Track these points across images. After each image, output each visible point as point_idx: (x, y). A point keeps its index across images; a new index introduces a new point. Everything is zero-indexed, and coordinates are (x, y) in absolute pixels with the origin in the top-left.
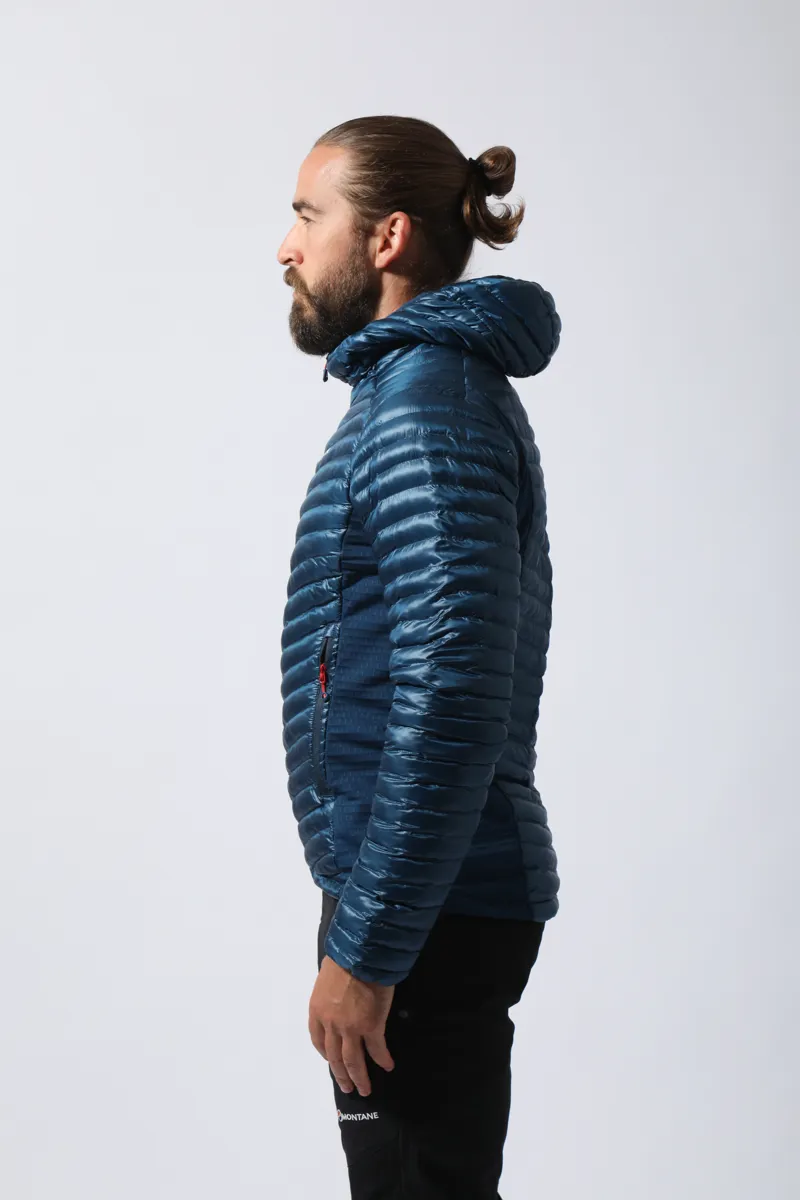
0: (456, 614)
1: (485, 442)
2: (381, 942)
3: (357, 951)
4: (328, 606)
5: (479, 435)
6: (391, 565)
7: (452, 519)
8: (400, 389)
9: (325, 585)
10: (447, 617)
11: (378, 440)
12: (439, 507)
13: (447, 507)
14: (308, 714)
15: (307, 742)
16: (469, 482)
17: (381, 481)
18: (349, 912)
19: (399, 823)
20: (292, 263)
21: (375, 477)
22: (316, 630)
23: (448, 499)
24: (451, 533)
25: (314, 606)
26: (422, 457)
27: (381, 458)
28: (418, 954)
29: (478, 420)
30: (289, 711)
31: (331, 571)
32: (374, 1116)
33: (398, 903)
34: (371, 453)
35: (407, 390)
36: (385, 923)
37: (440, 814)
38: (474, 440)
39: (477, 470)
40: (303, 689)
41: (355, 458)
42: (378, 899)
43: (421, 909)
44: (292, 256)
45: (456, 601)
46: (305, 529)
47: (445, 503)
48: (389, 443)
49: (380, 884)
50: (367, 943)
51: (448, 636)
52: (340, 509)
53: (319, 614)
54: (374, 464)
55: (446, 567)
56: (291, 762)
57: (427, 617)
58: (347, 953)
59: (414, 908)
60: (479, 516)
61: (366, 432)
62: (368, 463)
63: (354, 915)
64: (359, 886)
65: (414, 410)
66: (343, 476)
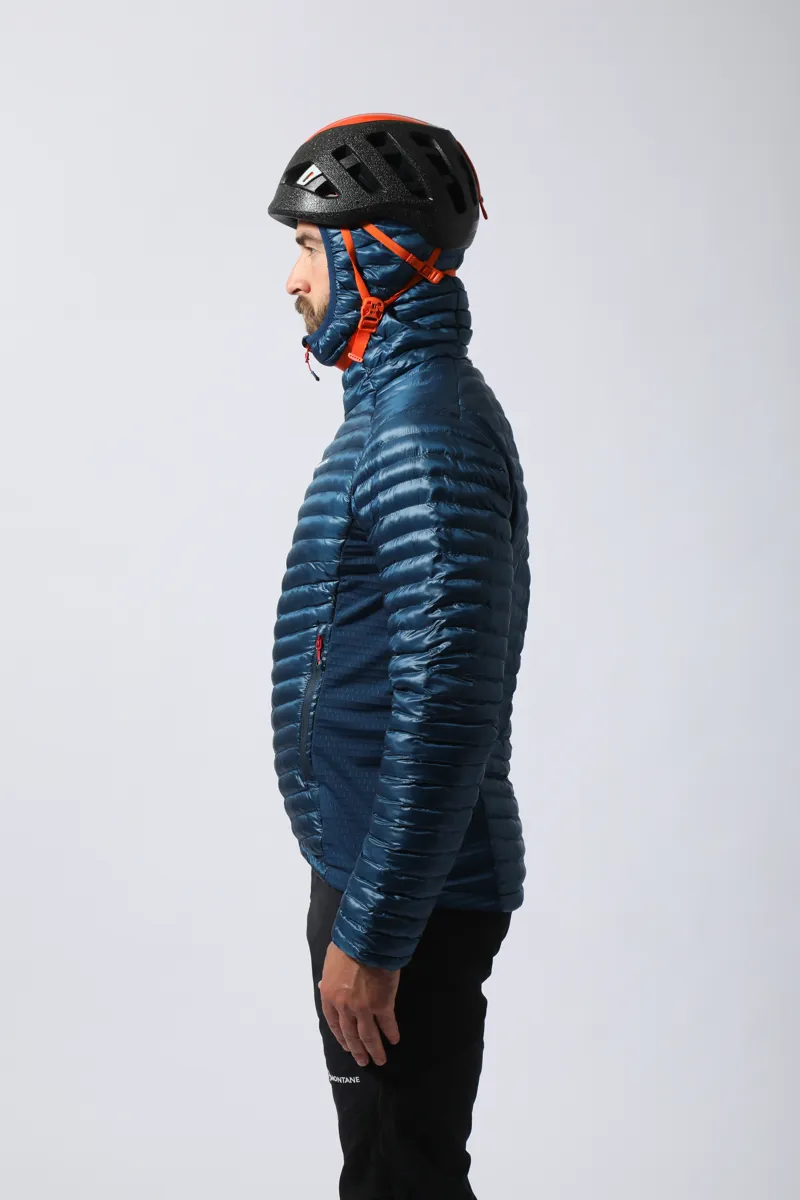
0: (451, 623)
1: (480, 461)
2: (383, 931)
3: (362, 939)
4: (322, 608)
5: (473, 453)
6: (391, 576)
7: (449, 535)
8: (400, 409)
9: (321, 588)
10: (442, 627)
11: (379, 459)
12: (436, 524)
13: (445, 524)
14: (296, 705)
15: (293, 730)
16: (463, 501)
17: (382, 498)
18: (354, 903)
19: (397, 820)
20: (301, 293)
21: (377, 495)
22: (308, 628)
23: (445, 517)
24: (447, 548)
25: (307, 606)
26: (421, 476)
27: (382, 476)
28: (418, 940)
29: (472, 440)
30: (278, 698)
31: (327, 575)
32: (356, 1080)
33: (398, 895)
34: (373, 471)
35: (406, 411)
36: (386, 913)
37: (436, 812)
38: (470, 460)
39: (473, 488)
40: (294, 681)
41: (356, 475)
42: (379, 891)
43: (419, 899)
44: (299, 286)
45: (450, 613)
46: (301, 534)
47: (442, 520)
48: (389, 463)
49: (382, 876)
50: (370, 932)
51: (443, 646)
52: (339, 520)
53: (312, 614)
54: (375, 482)
55: (442, 581)
56: (278, 743)
57: (424, 627)
58: (353, 941)
59: (413, 898)
60: (475, 533)
61: (367, 450)
62: (370, 481)
63: (357, 906)
64: (362, 878)
65: (413, 430)
66: (345, 491)
